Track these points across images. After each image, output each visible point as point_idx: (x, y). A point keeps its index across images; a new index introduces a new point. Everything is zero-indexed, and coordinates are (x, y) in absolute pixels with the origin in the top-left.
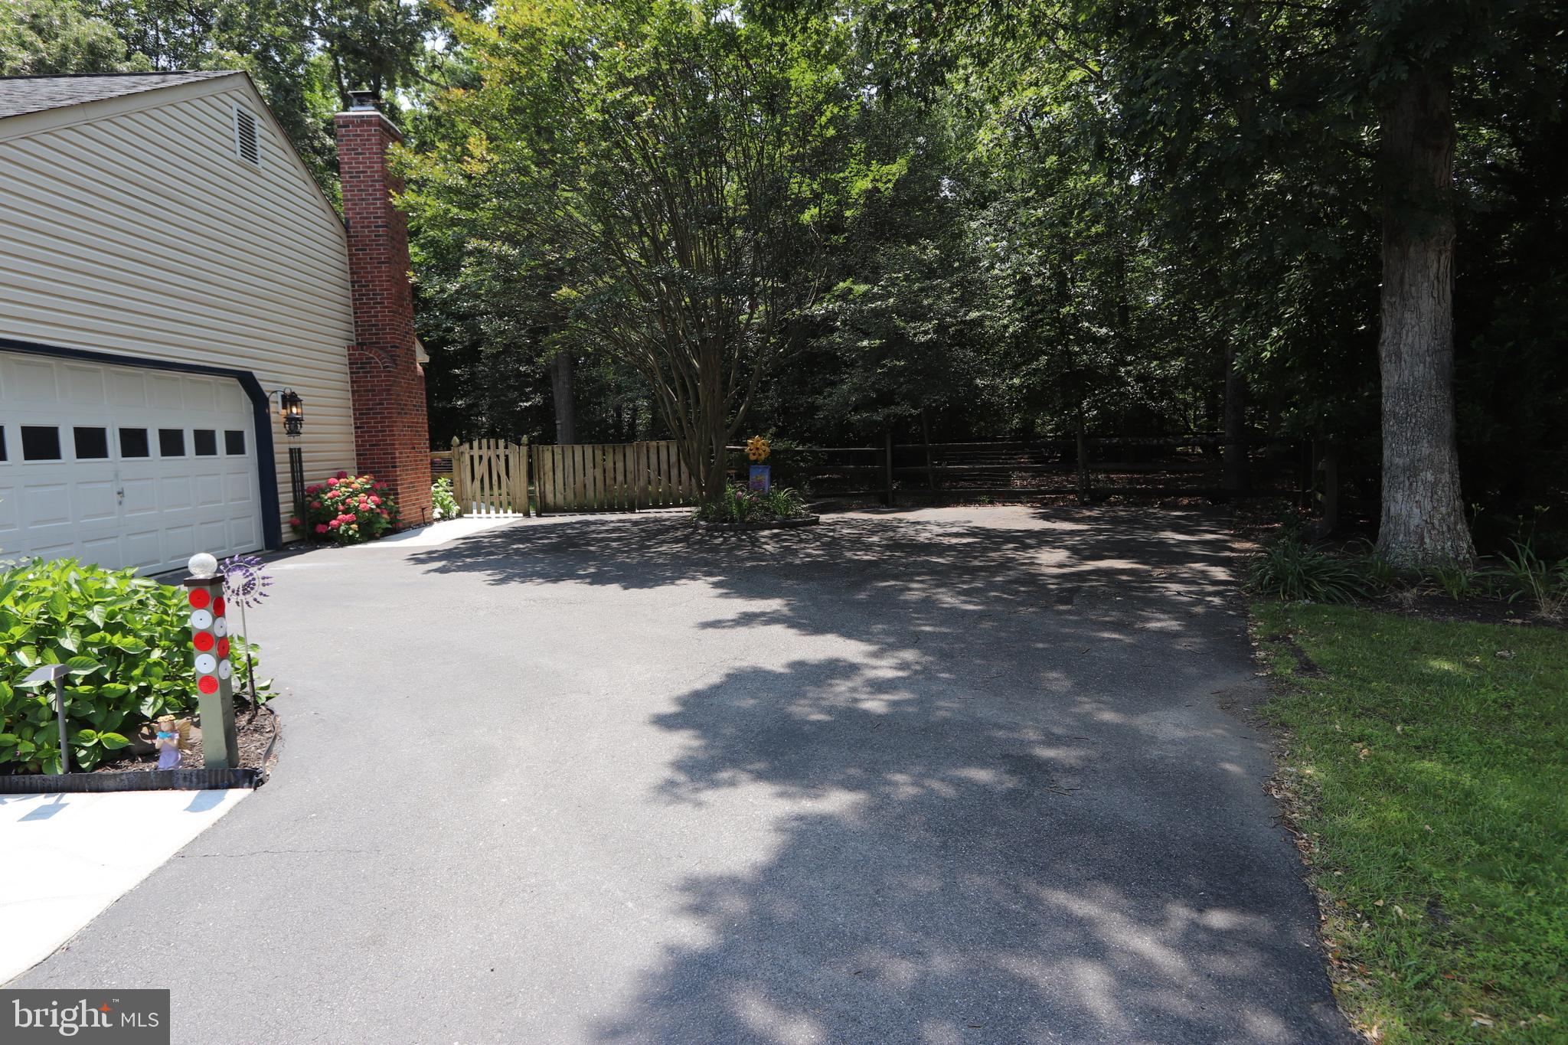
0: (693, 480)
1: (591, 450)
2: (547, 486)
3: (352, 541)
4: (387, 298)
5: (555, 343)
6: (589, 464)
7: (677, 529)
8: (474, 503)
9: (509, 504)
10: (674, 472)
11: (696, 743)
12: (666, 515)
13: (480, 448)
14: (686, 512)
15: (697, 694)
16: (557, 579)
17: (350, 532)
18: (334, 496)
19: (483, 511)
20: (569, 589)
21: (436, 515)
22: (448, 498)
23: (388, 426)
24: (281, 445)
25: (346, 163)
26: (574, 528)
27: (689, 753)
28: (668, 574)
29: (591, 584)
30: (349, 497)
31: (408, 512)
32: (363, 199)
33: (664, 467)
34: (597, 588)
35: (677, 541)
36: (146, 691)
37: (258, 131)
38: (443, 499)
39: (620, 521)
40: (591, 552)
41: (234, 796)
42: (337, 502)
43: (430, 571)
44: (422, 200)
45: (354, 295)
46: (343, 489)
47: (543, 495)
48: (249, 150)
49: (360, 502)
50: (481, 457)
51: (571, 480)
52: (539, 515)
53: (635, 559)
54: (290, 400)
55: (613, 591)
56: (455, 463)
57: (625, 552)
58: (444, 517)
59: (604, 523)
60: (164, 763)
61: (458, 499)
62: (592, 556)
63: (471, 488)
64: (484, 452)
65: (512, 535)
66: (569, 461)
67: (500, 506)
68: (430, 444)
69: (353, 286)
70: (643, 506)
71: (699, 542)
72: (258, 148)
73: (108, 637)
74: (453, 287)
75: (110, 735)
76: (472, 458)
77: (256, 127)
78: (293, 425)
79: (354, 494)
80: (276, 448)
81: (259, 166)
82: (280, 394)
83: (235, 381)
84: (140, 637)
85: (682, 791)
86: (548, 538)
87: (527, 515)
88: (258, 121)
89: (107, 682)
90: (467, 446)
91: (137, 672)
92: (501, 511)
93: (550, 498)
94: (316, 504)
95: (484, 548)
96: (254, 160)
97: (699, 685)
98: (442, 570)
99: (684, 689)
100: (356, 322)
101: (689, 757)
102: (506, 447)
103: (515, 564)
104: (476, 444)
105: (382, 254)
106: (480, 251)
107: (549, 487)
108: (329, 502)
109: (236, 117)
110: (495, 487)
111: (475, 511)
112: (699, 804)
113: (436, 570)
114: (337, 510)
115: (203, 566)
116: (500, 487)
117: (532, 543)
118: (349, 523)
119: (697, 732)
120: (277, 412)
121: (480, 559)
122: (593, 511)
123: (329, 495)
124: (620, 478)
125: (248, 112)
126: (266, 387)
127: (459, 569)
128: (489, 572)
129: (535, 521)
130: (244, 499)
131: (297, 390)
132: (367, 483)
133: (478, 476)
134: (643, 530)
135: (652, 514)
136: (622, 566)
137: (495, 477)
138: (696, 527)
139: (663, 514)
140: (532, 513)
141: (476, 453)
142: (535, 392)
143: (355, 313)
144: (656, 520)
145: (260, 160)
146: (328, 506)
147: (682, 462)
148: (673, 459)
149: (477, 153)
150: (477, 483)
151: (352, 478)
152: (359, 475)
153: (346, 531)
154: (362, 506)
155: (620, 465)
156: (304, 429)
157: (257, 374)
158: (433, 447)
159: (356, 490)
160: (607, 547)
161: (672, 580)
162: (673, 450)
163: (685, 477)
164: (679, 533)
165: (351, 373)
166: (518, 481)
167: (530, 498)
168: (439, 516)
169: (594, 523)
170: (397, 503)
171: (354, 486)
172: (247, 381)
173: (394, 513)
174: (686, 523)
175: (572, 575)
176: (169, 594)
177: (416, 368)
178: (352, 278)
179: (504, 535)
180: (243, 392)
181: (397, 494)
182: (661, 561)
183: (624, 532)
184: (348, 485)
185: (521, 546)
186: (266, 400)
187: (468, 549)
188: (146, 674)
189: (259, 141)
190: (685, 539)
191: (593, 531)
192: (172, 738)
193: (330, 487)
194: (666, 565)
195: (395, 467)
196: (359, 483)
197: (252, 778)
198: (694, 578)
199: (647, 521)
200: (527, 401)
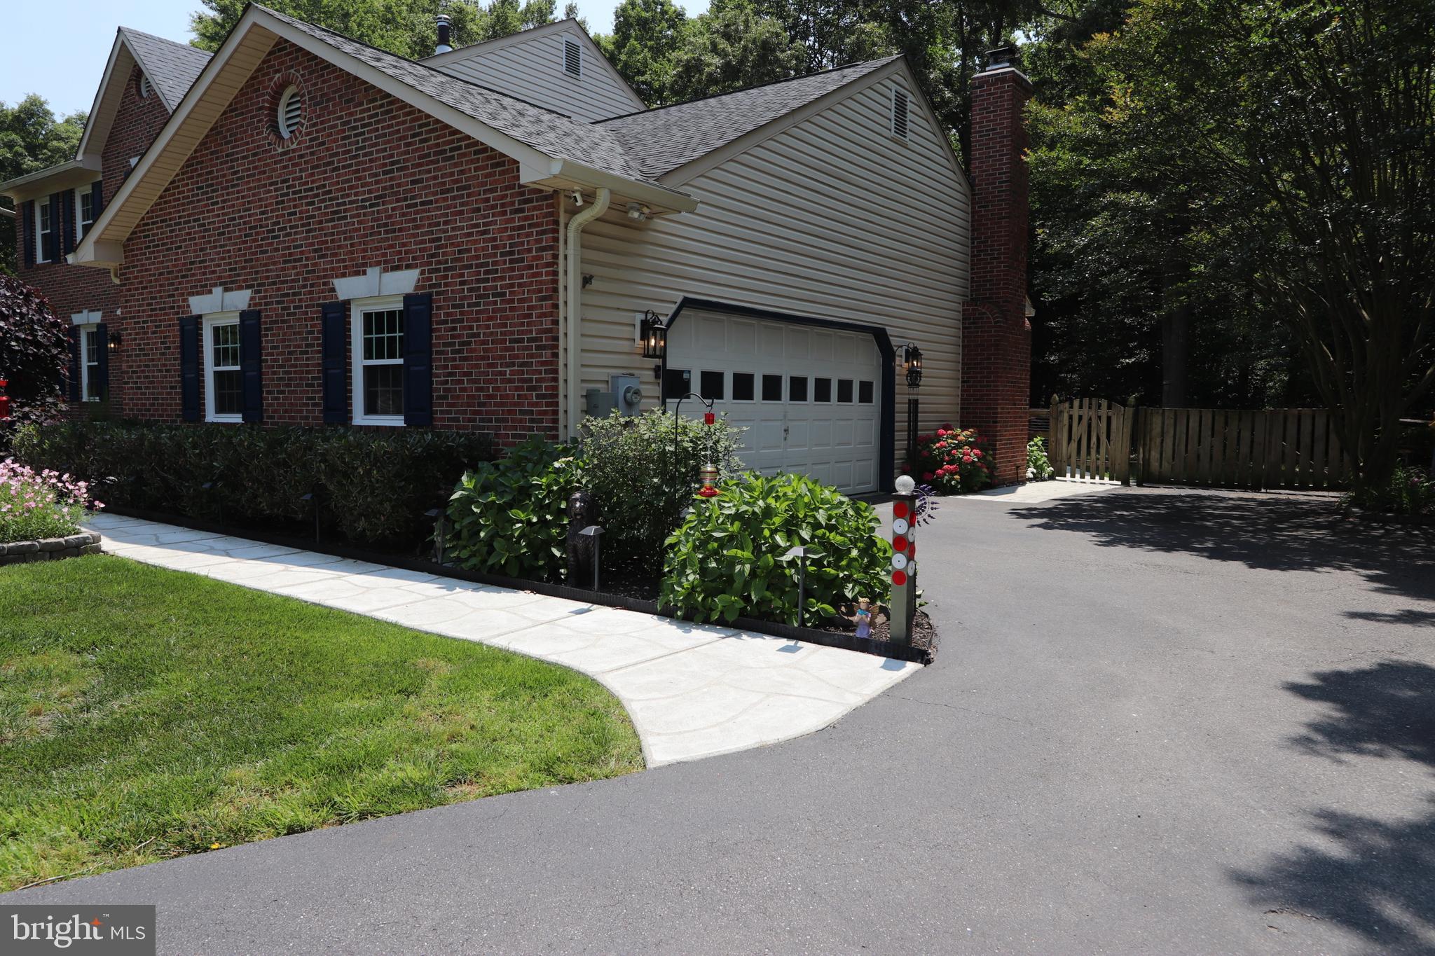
0: (1346, 457)
1: (1210, 416)
2: (1153, 453)
3: (953, 491)
4: (1004, 253)
5: (1179, 293)
6: (1206, 432)
7: (1320, 514)
8: (1068, 468)
9: (1107, 469)
10: (1319, 448)
11: (1337, 715)
12: (1302, 498)
13: (1081, 407)
14: (1331, 496)
15: (1340, 675)
16: (1169, 548)
17: (953, 483)
18: (942, 446)
19: (1078, 476)
20: (1182, 559)
21: (1029, 475)
22: (1043, 457)
23: (993, 381)
24: (902, 396)
25: (978, 123)
26: (1184, 502)
27: (1329, 721)
28: (1307, 560)
29: (1210, 557)
30: (954, 448)
31: (1005, 469)
32: (990, 157)
33: (1306, 439)
34: (1217, 564)
35: (1318, 527)
36: (848, 579)
37: (910, 106)
38: (1037, 460)
39: (1241, 499)
40: (1207, 527)
41: (911, 667)
42: (943, 453)
43: (1033, 526)
44: (1054, 154)
45: (972, 252)
46: (949, 441)
47: (1147, 462)
48: (901, 127)
49: (964, 454)
50: (1080, 418)
51: (1183, 447)
52: (1139, 485)
53: (1263, 539)
54: (913, 354)
55: (1236, 569)
56: (1052, 423)
57: (1250, 532)
58: (1037, 478)
59: (1222, 499)
60: (860, 633)
61: (1052, 460)
62: (1210, 532)
63: (1067, 449)
64: (1085, 412)
65: (1111, 502)
66: (1182, 428)
67: (1095, 472)
68: (1030, 400)
69: (973, 243)
70: (1270, 486)
71: (1349, 531)
72: (908, 123)
73: (828, 534)
74: (1081, 242)
75: (824, 606)
76: (1071, 417)
77: (909, 104)
78: (914, 377)
79: (959, 446)
80: (898, 398)
81: (907, 140)
82: (904, 348)
83: (870, 337)
84: (846, 536)
85: (1319, 747)
86: (1155, 508)
87: (1126, 483)
88: (910, 97)
89: (824, 566)
90: (1067, 405)
91: (844, 563)
92: (1097, 478)
93: (1155, 465)
94: (925, 452)
95: (1085, 510)
96: (903, 134)
97: (1344, 667)
98: (1045, 526)
99: (1326, 668)
100: (972, 278)
101: (1329, 724)
102: (1109, 408)
103: (1119, 530)
104: (1076, 403)
105: (1003, 209)
106: (1114, 205)
107: (1155, 455)
108: (936, 452)
109: (893, 98)
110: (1093, 452)
111: (1068, 475)
112: (1340, 762)
113: (1039, 526)
114: (943, 460)
115: (904, 485)
116: (1098, 452)
117: (1138, 512)
118: (952, 473)
119: (1339, 706)
120: (901, 365)
121: (1083, 521)
122: (1206, 486)
123: (938, 445)
124: (1245, 449)
125: (903, 91)
126: (894, 341)
127: (1062, 527)
128: (1094, 534)
129: (1135, 490)
130: (867, 443)
131: (919, 345)
132: (971, 437)
133: (1075, 437)
134: (1271, 511)
135: (1284, 495)
136: (1246, 545)
137: (1094, 440)
138: (1347, 514)
139: (1300, 496)
140: (1132, 482)
141: (1076, 412)
142: (1140, 347)
143: (972, 269)
144: (1288, 503)
145: (909, 134)
146: (936, 455)
147: (1333, 437)
148: (1320, 430)
149: (1121, 102)
150: (1074, 445)
151: (959, 431)
152: (964, 428)
153: (949, 481)
154: (966, 458)
155: (1246, 435)
156: (923, 381)
157: (889, 330)
158: (1034, 404)
159: (960, 442)
160: (1228, 524)
161: (1311, 567)
162: (1321, 422)
163: (1334, 453)
164: (1321, 520)
165: (964, 328)
166: (1119, 447)
167: (1131, 465)
168: (1031, 476)
169: (1209, 498)
170: (994, 459)
171: (959, 438)
172: (880, 336)
173: (992, 468)
174: (1328, 508)
175: (1186, 547)
176: (863, 508)
177: (1024, 322)
178: (973, 235)
179: (1102, 500)
180: (876, 347)
181: (996, 449)
182: (1296, 545)
183: (1248, 511)
184: (955, 437)
185: (1125, 513)
186: (894, 354)
187: (1067, 510)
188: (848, 566)
189: (910, 116)
190: (1330, 526)
191: (1209, 507)
192: (867, 616)
193: (938, 438)
194: (1304, 550)
195: (996, 422)
196: (964, 435)
197: (922, 657)
198: (1341, 568)
199: (1277, 501)
200: (1130, 357)
